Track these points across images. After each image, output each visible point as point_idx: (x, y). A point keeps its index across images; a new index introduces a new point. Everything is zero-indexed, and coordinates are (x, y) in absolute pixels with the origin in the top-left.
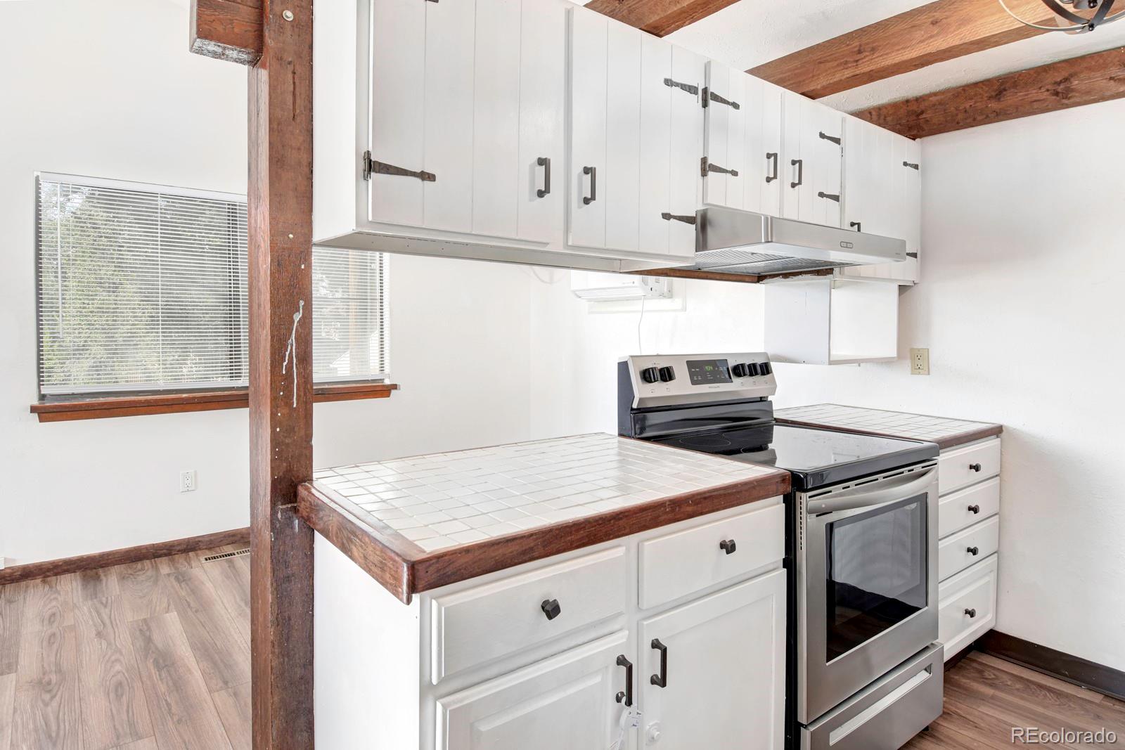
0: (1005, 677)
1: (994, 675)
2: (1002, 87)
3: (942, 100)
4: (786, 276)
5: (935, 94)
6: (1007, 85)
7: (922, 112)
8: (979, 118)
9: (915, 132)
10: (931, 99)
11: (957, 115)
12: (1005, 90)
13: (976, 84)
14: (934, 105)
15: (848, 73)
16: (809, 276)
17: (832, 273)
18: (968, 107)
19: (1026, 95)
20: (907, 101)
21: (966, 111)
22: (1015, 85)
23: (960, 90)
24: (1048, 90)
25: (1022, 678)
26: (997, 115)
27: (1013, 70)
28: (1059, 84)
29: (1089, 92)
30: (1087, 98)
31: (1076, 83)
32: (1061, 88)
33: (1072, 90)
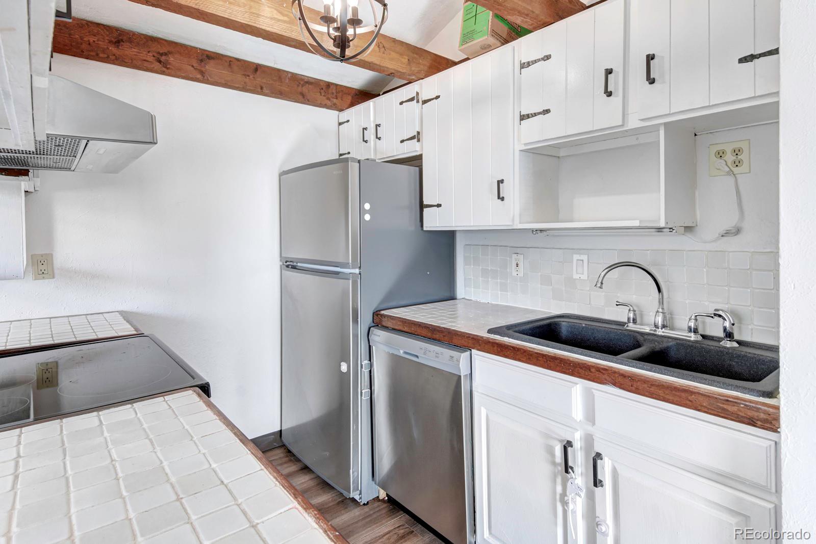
2: (120, 38)
6: (124, 38)
8: (102, 55)
12: (122, 41)
18: (91, 41)
19: (138, 52)
21: (89, 44)
22: (130, 41)
24: (154, 56)
26: (117, 59)
27: (127, 28)
28: (162, 55)
29: (180, 69)
30: (179, 73)
31: (172, 59)
32: (163, 58)
33: (170, 64)
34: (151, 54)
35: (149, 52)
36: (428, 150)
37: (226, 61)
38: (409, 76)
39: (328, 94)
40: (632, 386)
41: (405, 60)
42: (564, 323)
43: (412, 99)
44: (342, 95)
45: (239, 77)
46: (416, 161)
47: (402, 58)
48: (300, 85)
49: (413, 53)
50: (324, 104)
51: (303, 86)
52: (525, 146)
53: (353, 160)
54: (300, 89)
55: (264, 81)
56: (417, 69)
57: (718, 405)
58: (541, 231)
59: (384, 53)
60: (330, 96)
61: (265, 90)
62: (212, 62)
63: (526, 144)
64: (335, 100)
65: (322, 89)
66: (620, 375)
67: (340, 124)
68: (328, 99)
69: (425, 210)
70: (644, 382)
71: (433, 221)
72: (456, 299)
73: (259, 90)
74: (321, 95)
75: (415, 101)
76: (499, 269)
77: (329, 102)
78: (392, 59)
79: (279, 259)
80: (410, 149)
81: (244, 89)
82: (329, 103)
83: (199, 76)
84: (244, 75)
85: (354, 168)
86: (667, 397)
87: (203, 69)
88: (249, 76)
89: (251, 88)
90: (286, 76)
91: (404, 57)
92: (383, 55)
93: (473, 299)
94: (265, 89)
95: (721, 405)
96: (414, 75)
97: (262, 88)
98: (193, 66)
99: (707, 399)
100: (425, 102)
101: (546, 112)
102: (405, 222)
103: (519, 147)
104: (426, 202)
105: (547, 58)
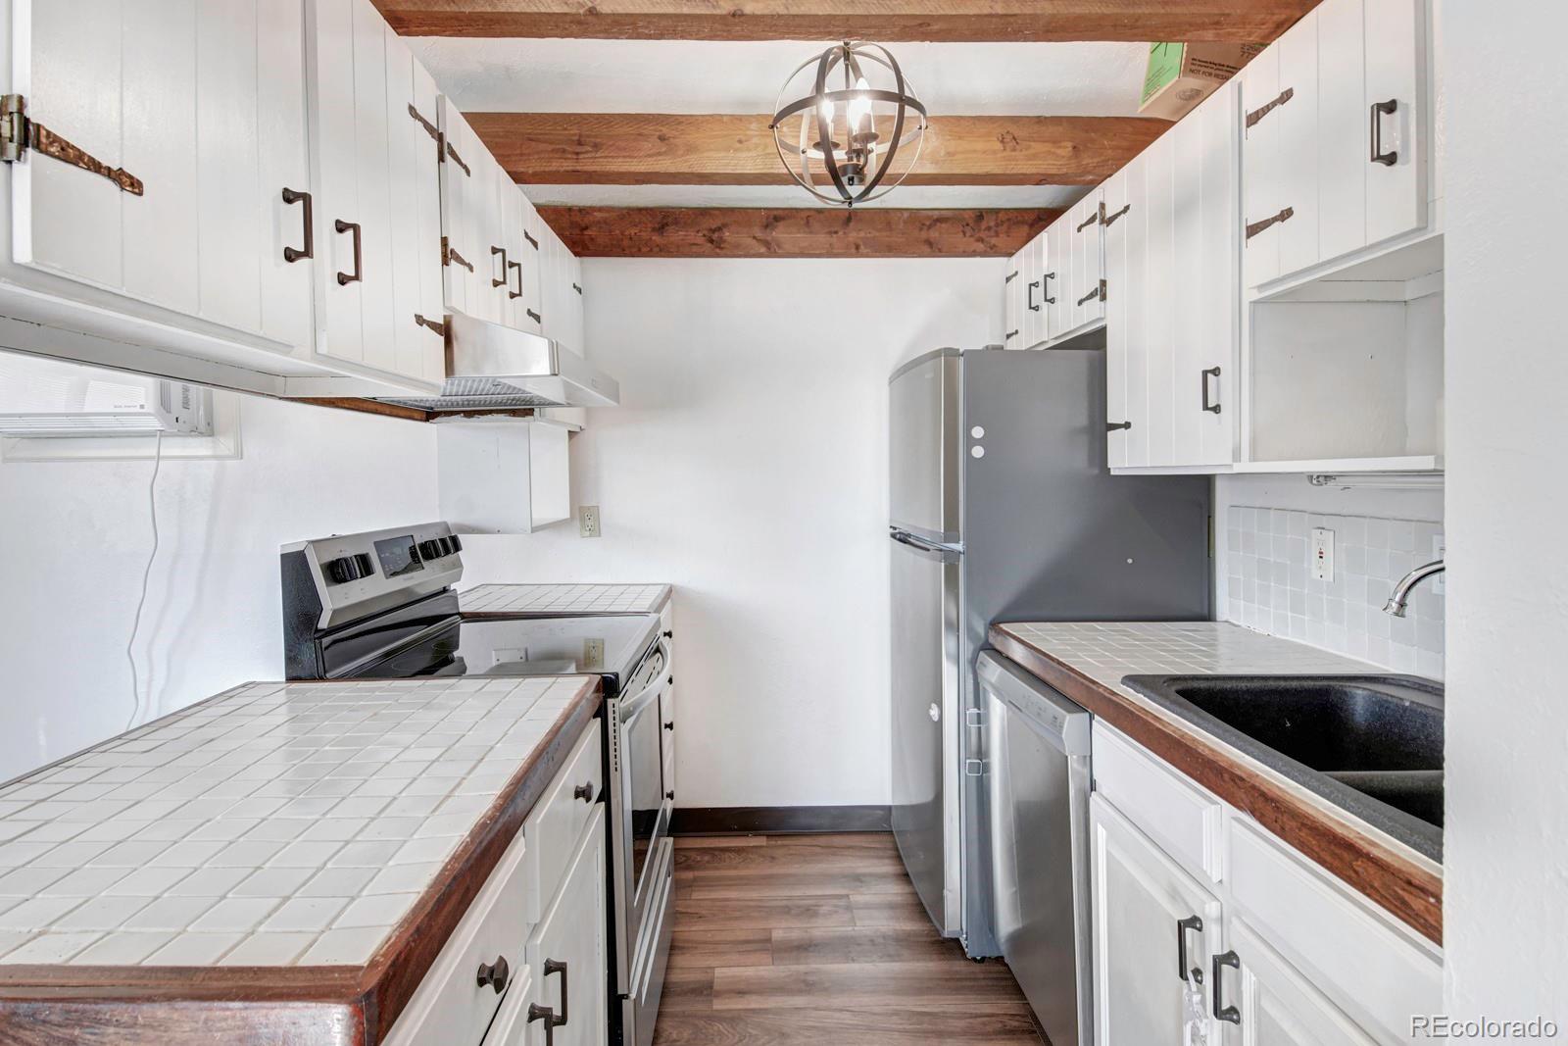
0: (693, 855)
1: (684, 856)
2: (665, 221)
3: (606, 218)
4: (469, 414)
5: (600, 209)
6: (670, 220)
7: (586, 228)
8: (644, 250)
9: (578, 250)
10: (595, 213)
11: (622, 240)
12: (667, 224)
13: (640, 210)
14: (599, 222)
15: (568, 165)
16: (501, 416)
17: (533, 415)
18: (633, 234)
19: (686, 235)
20: (570, 209)
21: (631, 238)
22: (676, 222)
23: (625, 212)
24: (704, 236)
25: (704, 848)
26: (661, 250)
27: (671, 205)
28: (713, 231)
29: (737, 246)
30: (736, 252)
31: (727, 234)
32: (715, 236)
33: (725, 241)
34: (700, 234)
35: (698, 232)
36: (1113, 316)
37: (802, 219)
38: (1081, 176)
39: (980, 230)
40: (1276, 821)
41: (1066, 150)
42: (1360, 692)
43: (1092, 220)
44: (1009, 228)
45: (822, 238)
46: (1098, 340)
47: (1060, 147)
48: (925, 228)
49: (1087, 131)
50: (972, 249)
51: (929, 227)
52: (1260, 292)
54: (924, 235)
55: (862, 234)
56: (1095, 160)
57: (1395, 892)
58: (1328, 477)
59: (1014, 150)
60: (983, 235)
61: (862, 249)
62: (781, 224)
63: (1261, 287)
64: (994, 241)
65: (968, 225)
66: (1260, 795)
67: (1007, 280)
68: (981, 240)
69: (1110, 434)
70: (1293, 817)
72: (1215, 620)
73: (853, 250)
74: (965, 235)
75: (1097, 221)
76: (1289, 562)
77: (982, 246)
78: (1034, 157)
79: (888, 523)
80: (1090, 318)
81: (831, 254)
82: (980, 246)
83: (763, 250)
84: (830, 233)
85: (952, 368)
86: (1322, 854)
87: (769, 238)
88: (836, 232)
89: (840, 251)
90: (900, 218)
91: (1063, 144)
92: (1013, 153)
93: (1242, 623)
94: (862, 247)
95: (1401, 892)
96: (1089, 173)
97: (857, 247)
98: (754, 238)
99: (1381, 872)
100: (1110, 221)
101: (1286, 214)
102: (1078, 460)
103: (1250, 295)
104: (1111, 420)
105: (1287, 96)
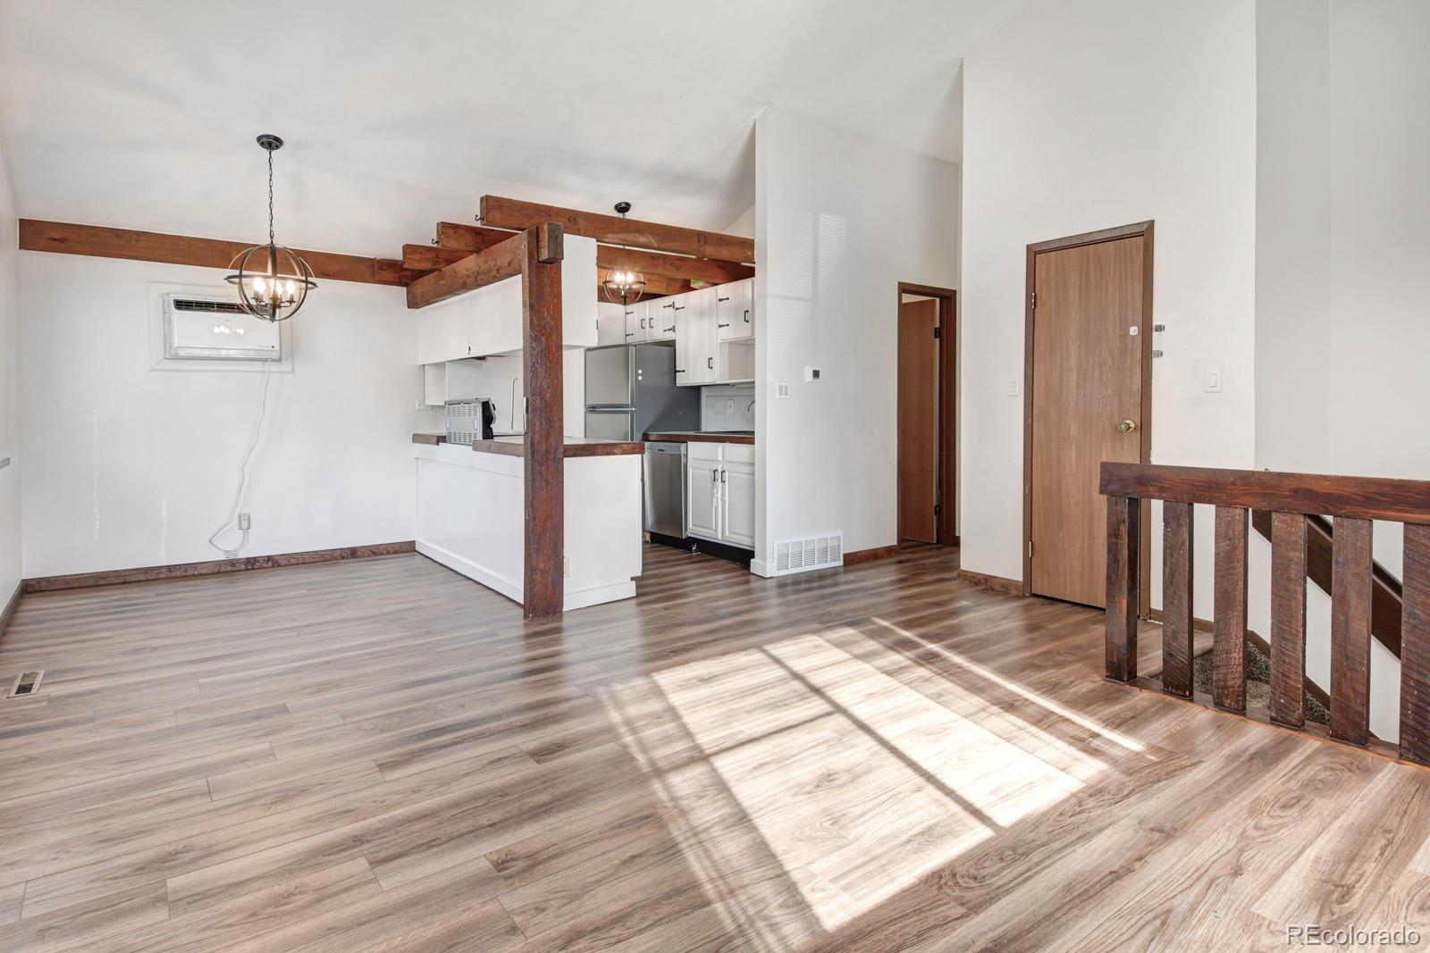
36: (678, 337)
43: (670, 306)
46: (671, 344)
53: (632, 345)
63: (722, 341)
67: (627, 313)
69: (677, 374)
71: (682, 380)
75: (672, 307)
79: (583, 406)
80: (668, 336)
85: (632, 350)
100: (677, 309)
101: (728, 325)
102: (665, 381)
103: (719, 341)
104: (677, 369)
105: (728, 299)
